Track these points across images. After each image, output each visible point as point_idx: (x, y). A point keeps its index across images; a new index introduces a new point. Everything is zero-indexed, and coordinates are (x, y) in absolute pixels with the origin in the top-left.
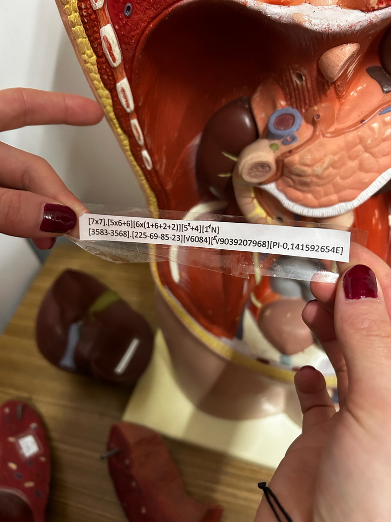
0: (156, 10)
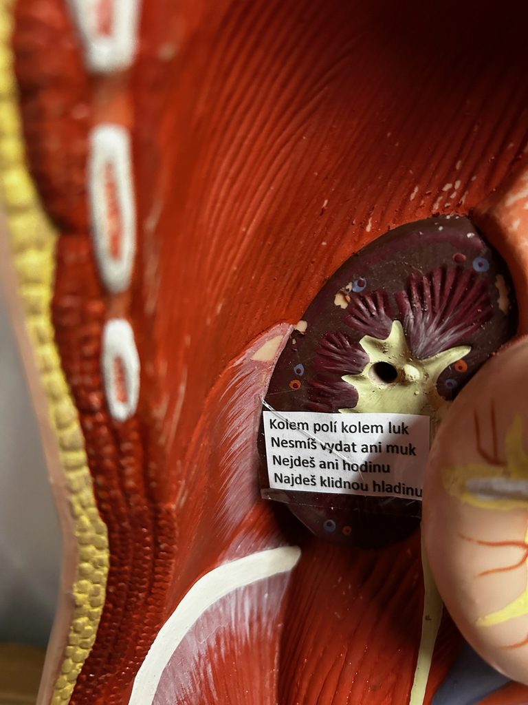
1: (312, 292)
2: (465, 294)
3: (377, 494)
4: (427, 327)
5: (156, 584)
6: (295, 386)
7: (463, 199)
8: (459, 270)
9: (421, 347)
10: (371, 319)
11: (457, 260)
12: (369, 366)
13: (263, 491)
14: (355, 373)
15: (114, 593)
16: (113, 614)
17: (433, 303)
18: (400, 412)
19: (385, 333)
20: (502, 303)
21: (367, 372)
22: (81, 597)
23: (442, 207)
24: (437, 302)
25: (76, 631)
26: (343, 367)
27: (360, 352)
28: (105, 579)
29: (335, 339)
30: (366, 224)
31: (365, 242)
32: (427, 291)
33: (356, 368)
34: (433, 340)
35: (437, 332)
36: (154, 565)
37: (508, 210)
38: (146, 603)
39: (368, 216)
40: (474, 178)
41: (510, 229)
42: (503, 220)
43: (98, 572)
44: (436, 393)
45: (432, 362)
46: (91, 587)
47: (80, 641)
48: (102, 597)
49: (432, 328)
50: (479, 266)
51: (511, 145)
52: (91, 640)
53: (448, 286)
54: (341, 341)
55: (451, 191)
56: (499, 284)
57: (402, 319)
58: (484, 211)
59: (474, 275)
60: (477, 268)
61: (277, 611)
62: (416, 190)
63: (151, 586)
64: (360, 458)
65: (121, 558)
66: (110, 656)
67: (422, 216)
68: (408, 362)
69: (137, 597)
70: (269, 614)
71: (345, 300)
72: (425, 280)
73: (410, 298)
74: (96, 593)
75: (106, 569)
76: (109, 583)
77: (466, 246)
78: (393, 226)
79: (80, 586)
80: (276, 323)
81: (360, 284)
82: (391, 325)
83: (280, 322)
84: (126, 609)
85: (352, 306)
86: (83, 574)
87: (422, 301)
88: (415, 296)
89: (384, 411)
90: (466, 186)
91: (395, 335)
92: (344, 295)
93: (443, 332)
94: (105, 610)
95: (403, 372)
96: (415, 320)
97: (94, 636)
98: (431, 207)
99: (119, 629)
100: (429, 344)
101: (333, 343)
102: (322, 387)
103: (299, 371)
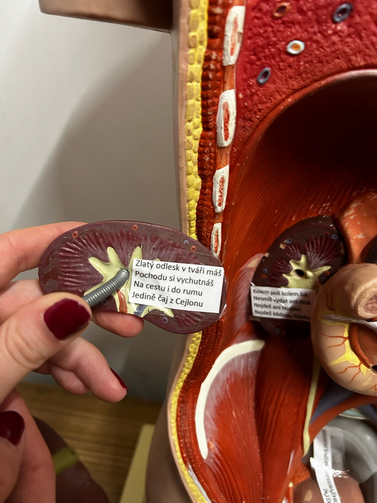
0: (304, 81)
1: (271, 242)
2: (329, 247)
3: (295, 319)
4: (315, 258)
5: (215, 347)
6: (264, 277)
7: (330, 210)
8: (327, 238)
9: (312, 265)
10: (293, 254)
11: (326, 234)
12: (293, 271)
13: (250, 316)
14: (288, 273)
15: (201, 349)
16: (200, 357)
17: (317, 249)
18: (305, 288)
19: (299, 259)
20: (342, 251)
21: (292, 273)
22: (191, 350)
23: (322, 213)
24: (319, 249)
25: (187, 362)
26: (283, 271)
27: (289, 266)
28: (199, 344)
29: (280, 260)
30: (292, 218)
31: (292, 224)
32: (315, 245)
33: (287, 271)
34: (317, 262)
35: (318, 260)
36: (215, 340)
37: (344, 218)
38: (211, 354)
39: (293, 215)
40: (334, 202)
41: (344, 226)
42: (342, 222)
43: (197, 341)
44: (318, 282)
45: (316, 271)
46: (195, 346)
47: (188, 366)
48: (197, 350)
49: (317, 258)
50: (334, 237)
51: (348, 192)
52: (191, 366)
53: (323, 244)
54: (282, 261)
55: (326, 206)
56: (341, 244)
57: (305, 254)
58: (337, 217)
59: (332, 240)
60: (333, 238)
61: (254, 366)
62: (312, 205)
63: (213, 347)
64: (289, 305)
65: (205, 337)
66: (196, 373)
67: (314, 215)
68: (308, 270)
69: (208, 351)
70: (251, 367)
71: (284, 246)
72: (314, 240)
73: (309, 246)
74: (196, 348)
75: (200, 341)
76: (200, 346)
77: (330, 229)
78: (303, 219)
79: (191, 346)
80: (256, 253)
81: (290, 240)
82: (301, 257)
83: (258, 253)
84: (204, 355)
85: (287, 248)
86: (193, 342)
87: (313, 248)
88: (311, 246)
89: (299, 287)
90: (331, 205)
91: (303, 260)
92: (284, 244)
93: (321, 260)
94: (197, 355)
95: (306, 274)
96: (310, 255)
97: (192, 365)
98: (318, 212)
99: (201, 363)
100: (315, 264)
101: (279, 261)
102: (274, 278)
103: (265, 271)
